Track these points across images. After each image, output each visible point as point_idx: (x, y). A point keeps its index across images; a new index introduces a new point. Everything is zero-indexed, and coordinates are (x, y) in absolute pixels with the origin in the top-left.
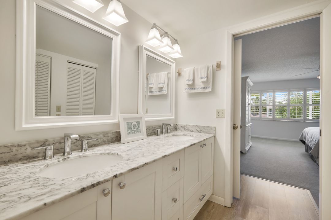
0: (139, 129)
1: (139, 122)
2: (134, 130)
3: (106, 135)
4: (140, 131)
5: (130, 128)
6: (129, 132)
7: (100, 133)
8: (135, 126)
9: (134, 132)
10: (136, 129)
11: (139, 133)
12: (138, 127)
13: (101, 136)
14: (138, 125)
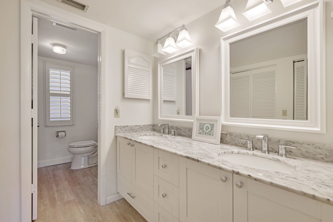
0: (212, 132)
1: (213, 125)
2: (206, 131)
3: (190, 131)
4: (213, 135)
5: (202, 128)
6: (200, 132)
7: (187, 128)
8: (207, 128)
9: (206, 133)
10: (208, 131)
11: (211, 136)
12: (211, 129)
13: (187, 130)
14: (211, 128)
